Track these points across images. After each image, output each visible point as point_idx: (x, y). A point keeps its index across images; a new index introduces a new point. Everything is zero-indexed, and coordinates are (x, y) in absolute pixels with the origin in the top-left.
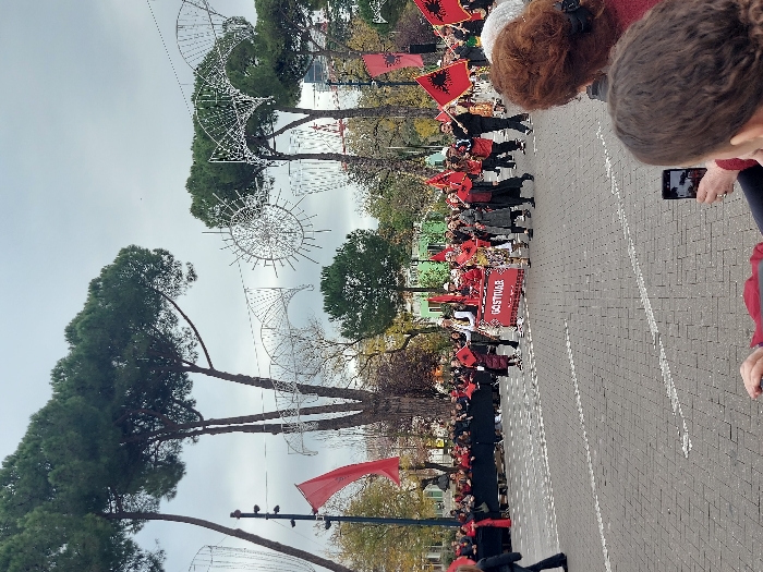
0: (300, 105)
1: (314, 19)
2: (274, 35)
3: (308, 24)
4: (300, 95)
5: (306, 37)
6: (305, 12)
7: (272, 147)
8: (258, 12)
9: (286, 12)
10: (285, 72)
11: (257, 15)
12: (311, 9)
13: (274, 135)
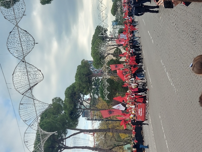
0: (77, 127)
1: (85, 98)
2: (70, 103)
3: (82, 100)
4: (78, 123)
5: (82, 104)
6: (82, 96)
7: (65, 144)
8: (65, 95)
9: (75, 96)
10: (73, 115)
11: (65, 97)
12: (84, 95)
13: (66, 139)
